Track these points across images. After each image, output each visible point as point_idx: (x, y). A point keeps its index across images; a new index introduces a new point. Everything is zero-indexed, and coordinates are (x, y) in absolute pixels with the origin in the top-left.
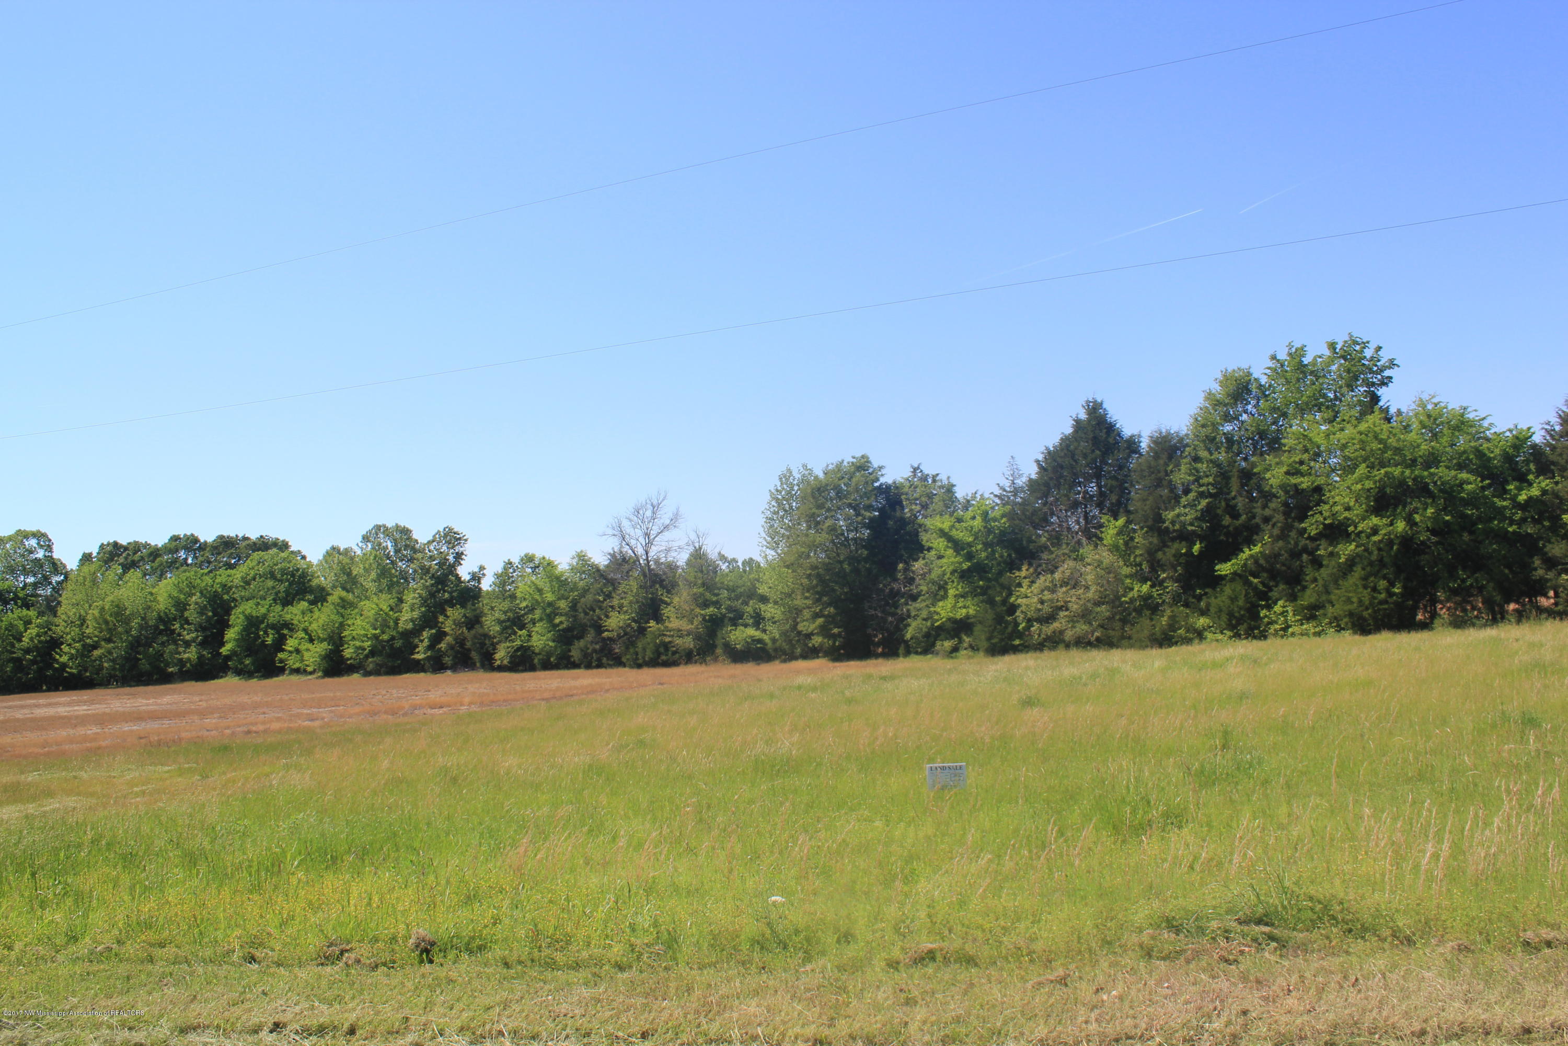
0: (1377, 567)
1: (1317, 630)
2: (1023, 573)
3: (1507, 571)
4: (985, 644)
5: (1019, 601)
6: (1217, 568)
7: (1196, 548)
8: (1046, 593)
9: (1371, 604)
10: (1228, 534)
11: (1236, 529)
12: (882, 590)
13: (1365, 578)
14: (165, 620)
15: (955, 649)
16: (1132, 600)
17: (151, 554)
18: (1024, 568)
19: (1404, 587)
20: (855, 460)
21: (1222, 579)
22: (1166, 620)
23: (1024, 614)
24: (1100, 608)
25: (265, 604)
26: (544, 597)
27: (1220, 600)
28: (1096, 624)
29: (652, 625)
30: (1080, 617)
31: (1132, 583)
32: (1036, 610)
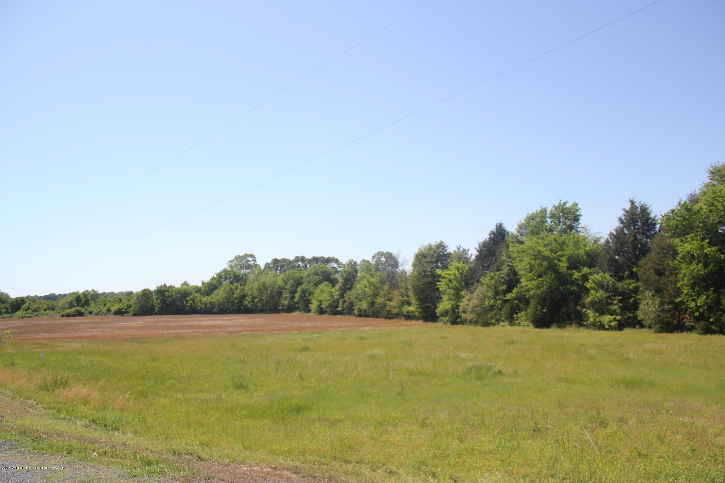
1: (529, 324)
5: (460, 304)
6: (506, 296)
7: (504, 288)
8: (468, 301)
12: (433, 296)
14: (280, 288)
17: (288, 263)
18: (464, 291)
21: (508, 301)
22: (491, 316)
23: (461, 309)
24: (476, 309)
25: (310, 285)
26: (367, 289)
27: (504, 309)
28: (476, 315)
29: (388, 303)
30: (471, 312)
31: (488, 300)
32: (463, 308)
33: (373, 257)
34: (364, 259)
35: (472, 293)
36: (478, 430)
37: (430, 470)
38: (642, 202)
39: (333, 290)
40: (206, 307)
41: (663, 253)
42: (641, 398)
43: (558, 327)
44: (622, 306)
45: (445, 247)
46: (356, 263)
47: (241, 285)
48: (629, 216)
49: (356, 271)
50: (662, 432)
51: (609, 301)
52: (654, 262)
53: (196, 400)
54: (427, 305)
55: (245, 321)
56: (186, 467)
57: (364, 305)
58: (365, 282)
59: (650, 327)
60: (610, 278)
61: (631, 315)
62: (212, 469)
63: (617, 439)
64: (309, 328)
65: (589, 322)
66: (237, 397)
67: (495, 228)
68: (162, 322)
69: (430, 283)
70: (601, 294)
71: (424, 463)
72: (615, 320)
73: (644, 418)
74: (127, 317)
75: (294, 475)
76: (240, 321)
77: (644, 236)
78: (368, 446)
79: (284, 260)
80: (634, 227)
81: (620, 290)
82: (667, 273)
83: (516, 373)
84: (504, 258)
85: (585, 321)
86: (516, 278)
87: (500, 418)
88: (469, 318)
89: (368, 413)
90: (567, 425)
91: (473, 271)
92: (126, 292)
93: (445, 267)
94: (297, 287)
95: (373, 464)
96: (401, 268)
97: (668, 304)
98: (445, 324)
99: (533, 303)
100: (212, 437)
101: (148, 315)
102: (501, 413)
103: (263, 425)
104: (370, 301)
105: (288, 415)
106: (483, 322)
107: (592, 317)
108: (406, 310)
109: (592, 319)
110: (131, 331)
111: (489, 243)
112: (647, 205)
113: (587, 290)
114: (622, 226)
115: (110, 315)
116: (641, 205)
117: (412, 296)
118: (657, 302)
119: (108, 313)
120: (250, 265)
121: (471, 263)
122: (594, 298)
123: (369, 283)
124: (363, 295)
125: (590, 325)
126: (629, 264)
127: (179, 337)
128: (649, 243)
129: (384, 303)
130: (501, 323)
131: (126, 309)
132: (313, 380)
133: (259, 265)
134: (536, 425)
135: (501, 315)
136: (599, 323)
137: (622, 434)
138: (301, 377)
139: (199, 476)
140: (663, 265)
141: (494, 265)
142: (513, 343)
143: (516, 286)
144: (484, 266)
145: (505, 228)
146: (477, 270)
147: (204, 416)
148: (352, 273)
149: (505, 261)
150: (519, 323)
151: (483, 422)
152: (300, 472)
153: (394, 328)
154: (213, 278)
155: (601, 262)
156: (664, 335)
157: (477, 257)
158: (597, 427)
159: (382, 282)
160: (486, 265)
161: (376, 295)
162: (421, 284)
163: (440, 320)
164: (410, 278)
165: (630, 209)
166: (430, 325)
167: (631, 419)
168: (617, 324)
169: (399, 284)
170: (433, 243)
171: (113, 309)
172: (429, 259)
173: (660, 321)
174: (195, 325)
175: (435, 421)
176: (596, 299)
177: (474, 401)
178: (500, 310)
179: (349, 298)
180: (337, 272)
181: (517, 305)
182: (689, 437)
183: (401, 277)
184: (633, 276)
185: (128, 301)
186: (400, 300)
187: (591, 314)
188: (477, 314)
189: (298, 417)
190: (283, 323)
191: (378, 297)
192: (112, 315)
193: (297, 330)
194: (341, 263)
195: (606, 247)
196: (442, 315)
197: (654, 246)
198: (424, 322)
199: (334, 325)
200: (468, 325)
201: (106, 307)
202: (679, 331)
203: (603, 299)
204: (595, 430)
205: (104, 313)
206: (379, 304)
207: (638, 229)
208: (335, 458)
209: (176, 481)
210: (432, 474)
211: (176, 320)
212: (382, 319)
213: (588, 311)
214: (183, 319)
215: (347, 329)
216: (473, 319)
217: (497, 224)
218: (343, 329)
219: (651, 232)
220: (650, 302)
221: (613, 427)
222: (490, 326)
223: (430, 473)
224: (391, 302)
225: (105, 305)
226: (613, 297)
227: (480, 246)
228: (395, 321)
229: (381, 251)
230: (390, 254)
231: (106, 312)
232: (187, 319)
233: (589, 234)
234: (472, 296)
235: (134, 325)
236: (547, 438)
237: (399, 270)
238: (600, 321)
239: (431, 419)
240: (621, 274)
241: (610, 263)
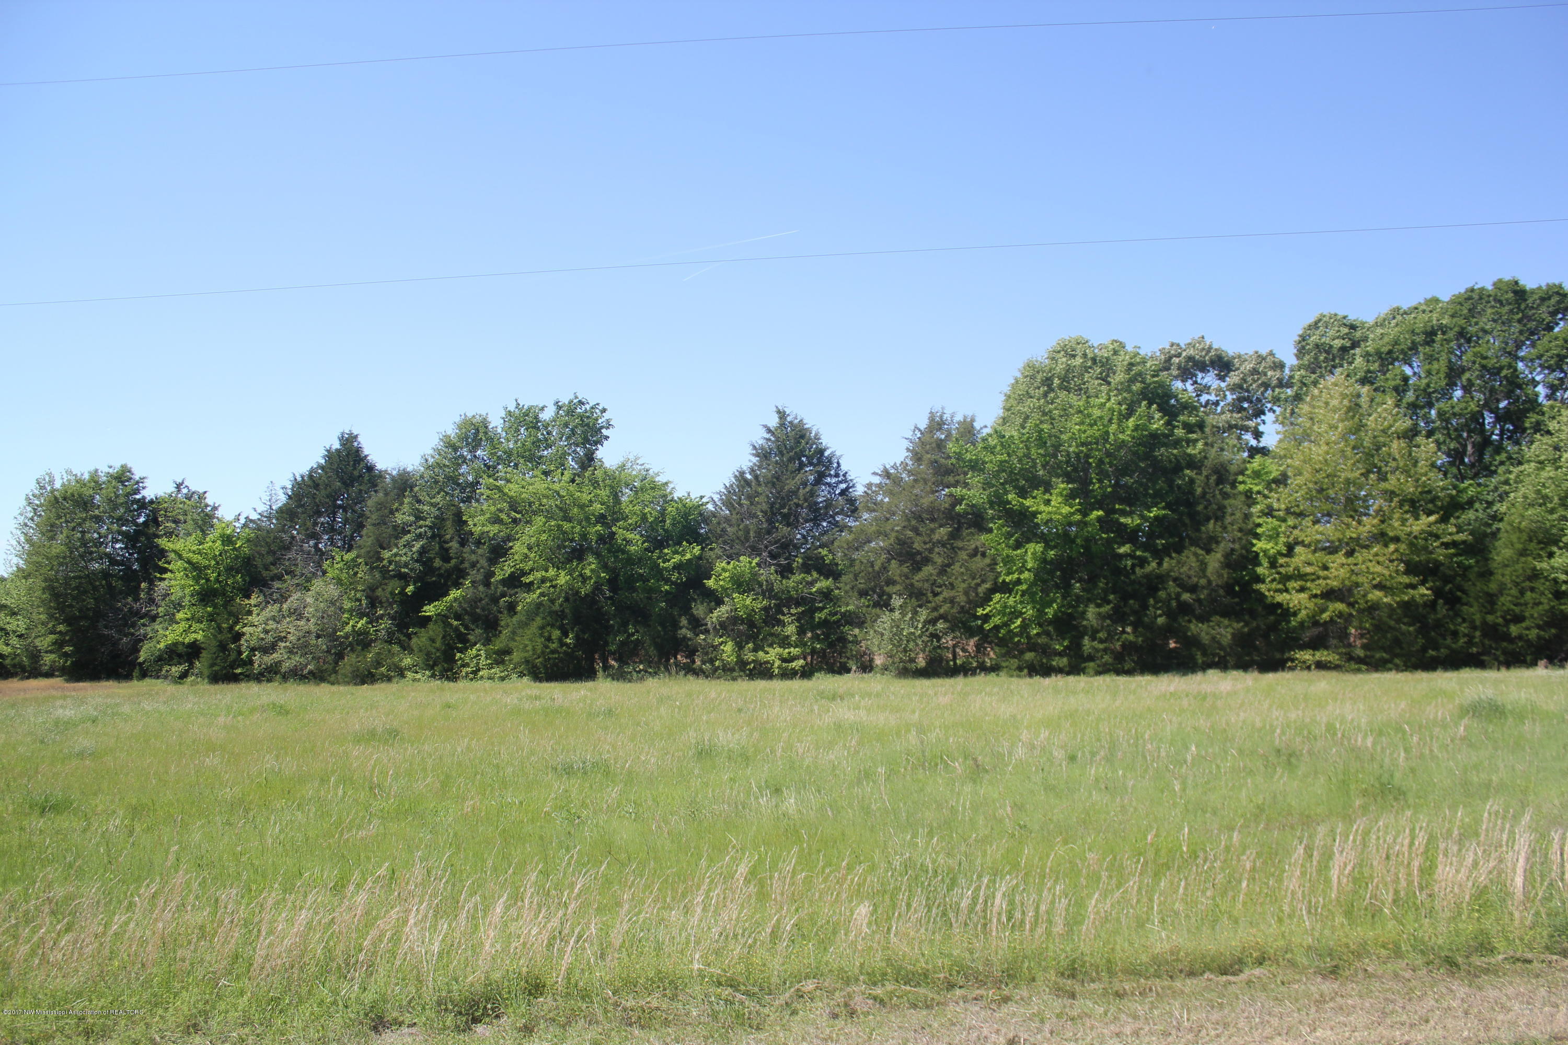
0: (557, 618)
1: (503, 674)
2: (253, 601)
3: (659, 628)
4: (206, 672)
5: (245, 630)
6: (425, 608)
7: (410, 589)
8: (271, 622)
9: (543, 652)
10: (440, 576)
11: (447, 571)
12: (120, 609)
13: (542, 628)
15: (184, 675)
16: (347, 636)
18: (254, 596)
19: (577, 638)
20: (111, 471)
22: (373, 657)
24: (311, 642)
27: (421, 640)
28: (310, 657)
30: (293, 649)
31: (349, 618)
32: (259, 639)
35: (279, 603)
51: (780, 617)
61: (817, 646)
70: (750, 603)
81: (794, 594)
85: (702, 663)
107: (731, 651)
109: (727, 657)
122: (735, 610)
125: (716, 670)
130: (410, 675)
150: (473, 672)
176: (742, 613)
181: (457, 629)
187: (729, 643)
203: (755, 613)
213: (719, 640)
226: (785, 610)
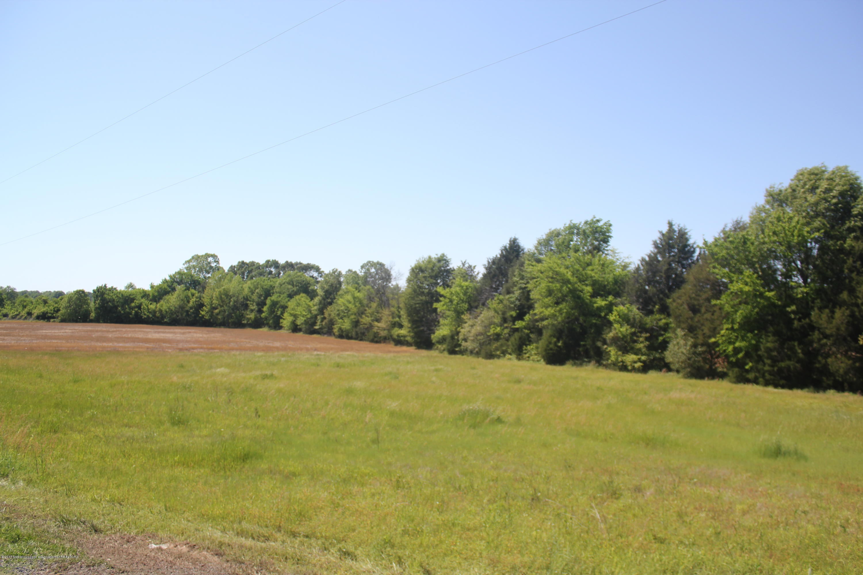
4: (447, 349)
5: (461, 330)
8: (470, 327)
12: (429, 318)
14: (246, 299)
15: (444, 350)
17: (257, 267)
18: (467, 315)
21: (517, 330)
22: (496, 347)
23: (461, 337)
24: (479, 338)
25: (282, 296)
26: (350, 306)
27: (512, 339)
28: (478, 344)
29: (376, 323)
30: (473, 341)
31: (493, 327)
32: (464, 335)
33: (362, 267)
34: (351, 269)
35: (475, 319)
36: (464, 495)
37: (396, 553)
38: (681, 226)
39: (311, 304)
40: (154, 315)
41: (699, 286)
42: (662, 461)
43: (573, 365)
44: (648, 345)
45: (448, 262)
46: (340, 274)
47: (199, 292)
48: (665, 240)
49: (340, 283)
50: (683, 507)
51: (635, 338)
52: (689, 297)
53: (119, 438)
54: (422, 328)
55: (201, 336)
56: (68, 546)
57: (346, 325)
58: (349, 297)
59: (678, 371)
60: (637, 311)
61: (657, 356)
62: (105, 547)
63: (630, 515)
64: (277, 349)
65: (610, 361)
66: (172, 436)
67: (509, 242)
68: (97, 331)
69: (427, 302)
70: (625, 330)
71: (389, 543)
72: (640, 360)
73: (664, 488)
74: (54, 323)
75: (216, 558)
76: (195, 335)
77: (680, 265)
78: (323, 513)
79: (253, 263)
80: (669, 253)
81: (648, 326)
82: (703, 310)
83: (518, 422)
84: (515, 279)
85: (604, 360)
86: (529, 303)
87: (493, 480)
88: (470, 348)
89: (332, 466)
90: (572, 493)
91: (479, 292)
92: (55, 291)
93: (446, 285)
94: (266, 298)
95: (326, 540)
96: (393, 283)
97: (702, 345)
98: (441, 353)
99: (546, 334)
100: (128, 491)
101: (80, 322)
102: (494, 473)
103: (198, 476)
104: (354, 320)
105: (232, 463)
106: (487, 353)
107: (614, 355)
108: (396, 333)
109: (613, 358)
110: (56, 341)
111: (500, 260)
112: (686, 229)
113: (610, 324)
114: (656, 251)
115: (31, 320)
116: (680, 228)
117: (405, 317)
118: (689, 343)
119: (28, 317)
120: (211, 267)
121: (477, 282)
122: (617, 333)
123: (354, 298)
124: (346, 311)
125: (610, 365)
126: (661, 296)
127: (116, 352)
128: (685, 273)
129: (370, 324)
130: (508, 356)
131: (52, 314)
132: (271, 418)
133: (222, 268)
134: (536, 493)
135: (508, 346)
136: (621, 364)
137: (637, 508)
138: (257, 412)
139: (80, 561)
140: (698, 300)
141: (504, 286)
142: (519, 381)
143: (529, 313)
144: (492, 287)
145: (520, 244)
146: (483, 291)
147: (124, 460)
148: (334, 286)
149: (517, 282)
150: (529, 357)
151: (472, 486)
152: (224, 554)
153: (380, 354)
154: (165, 281)
155: (628, 292)
156: (693, 381)
157: (485, 276)
158: (608, 498)
159: (370, 298)
160: (494, 286)
161: (361, 313)
162: (415, 304)
163: (436, 347)
164: (403, 295)
165: (667, 232)
166: (424, 353)
167: (649, 488)
168: (642, 366)
169: (391, 302)
170: (434, 256)
171: (36, 312)
172: (427, 274)
173: (690, 366)
174: (138, 338)
175: (413, 481)
176: (620, 335)
177: (464, 455)
178: (507, 340)
179: (330, 315)
180: (318, 282)
181: (528, 335)
182: (713, 515)
183: (393, 294)
184: (665, 310)
185: (56, 303)
186: (389, 321)
187: (612, 351)
188: (480, 344)
189: (244, 467)
190: (247, 341)
191: (364, 316)
192: (34, 319)
193: (263, 350)
194: (323, 272)
195: (636, 275)
196: (439, 342)
197: (691, 278)
198: (416, 349)
199: (309, 347)
200: (468, 356)
201: (26, 310)
202: (710, 378)
203: (628, 335)
204: (605, 501)
205: (23, 317)
206: (364, 324)
207: (673, 256)
208: (279, 529)
209: (46, 568)
210: (398, 559)
211: (115, 329)
212: (367, 343)
213: (609, 349)
214: (124, 330)
215: (323, 353)
216: (474, 349)
217: (511, 238)
218: (319, 353)
219: (688, 261)
220: (682, 342)
221: (626, 500)
222: (493, 358)
223: (395, 557)
224: (379, 322)
225: (24, 307)
226: (639, 334)
227: (489, 262)
228: (382, 346)
229: (371, 260)
230: (382, 265)
231: (26, 315)
232: (128, 329)
233: (618, 257)
234: (476, 322)
235: (60, 334)
236: (547, 511)
237: (392, 285)
238: (622, 362)
239: (409, 477)
240: (650, 307)
241: (639, 293)
